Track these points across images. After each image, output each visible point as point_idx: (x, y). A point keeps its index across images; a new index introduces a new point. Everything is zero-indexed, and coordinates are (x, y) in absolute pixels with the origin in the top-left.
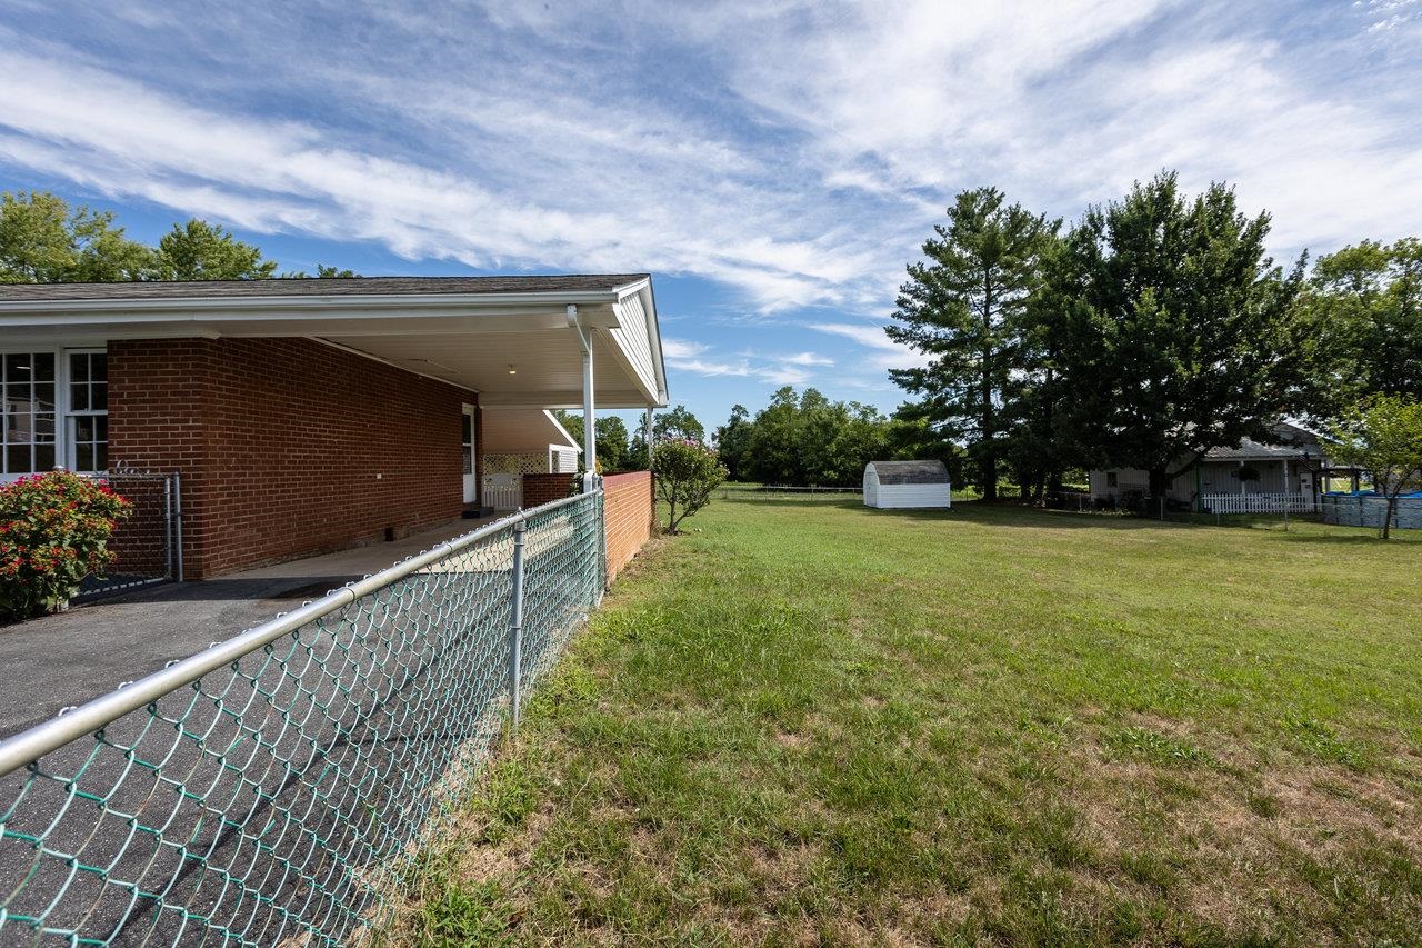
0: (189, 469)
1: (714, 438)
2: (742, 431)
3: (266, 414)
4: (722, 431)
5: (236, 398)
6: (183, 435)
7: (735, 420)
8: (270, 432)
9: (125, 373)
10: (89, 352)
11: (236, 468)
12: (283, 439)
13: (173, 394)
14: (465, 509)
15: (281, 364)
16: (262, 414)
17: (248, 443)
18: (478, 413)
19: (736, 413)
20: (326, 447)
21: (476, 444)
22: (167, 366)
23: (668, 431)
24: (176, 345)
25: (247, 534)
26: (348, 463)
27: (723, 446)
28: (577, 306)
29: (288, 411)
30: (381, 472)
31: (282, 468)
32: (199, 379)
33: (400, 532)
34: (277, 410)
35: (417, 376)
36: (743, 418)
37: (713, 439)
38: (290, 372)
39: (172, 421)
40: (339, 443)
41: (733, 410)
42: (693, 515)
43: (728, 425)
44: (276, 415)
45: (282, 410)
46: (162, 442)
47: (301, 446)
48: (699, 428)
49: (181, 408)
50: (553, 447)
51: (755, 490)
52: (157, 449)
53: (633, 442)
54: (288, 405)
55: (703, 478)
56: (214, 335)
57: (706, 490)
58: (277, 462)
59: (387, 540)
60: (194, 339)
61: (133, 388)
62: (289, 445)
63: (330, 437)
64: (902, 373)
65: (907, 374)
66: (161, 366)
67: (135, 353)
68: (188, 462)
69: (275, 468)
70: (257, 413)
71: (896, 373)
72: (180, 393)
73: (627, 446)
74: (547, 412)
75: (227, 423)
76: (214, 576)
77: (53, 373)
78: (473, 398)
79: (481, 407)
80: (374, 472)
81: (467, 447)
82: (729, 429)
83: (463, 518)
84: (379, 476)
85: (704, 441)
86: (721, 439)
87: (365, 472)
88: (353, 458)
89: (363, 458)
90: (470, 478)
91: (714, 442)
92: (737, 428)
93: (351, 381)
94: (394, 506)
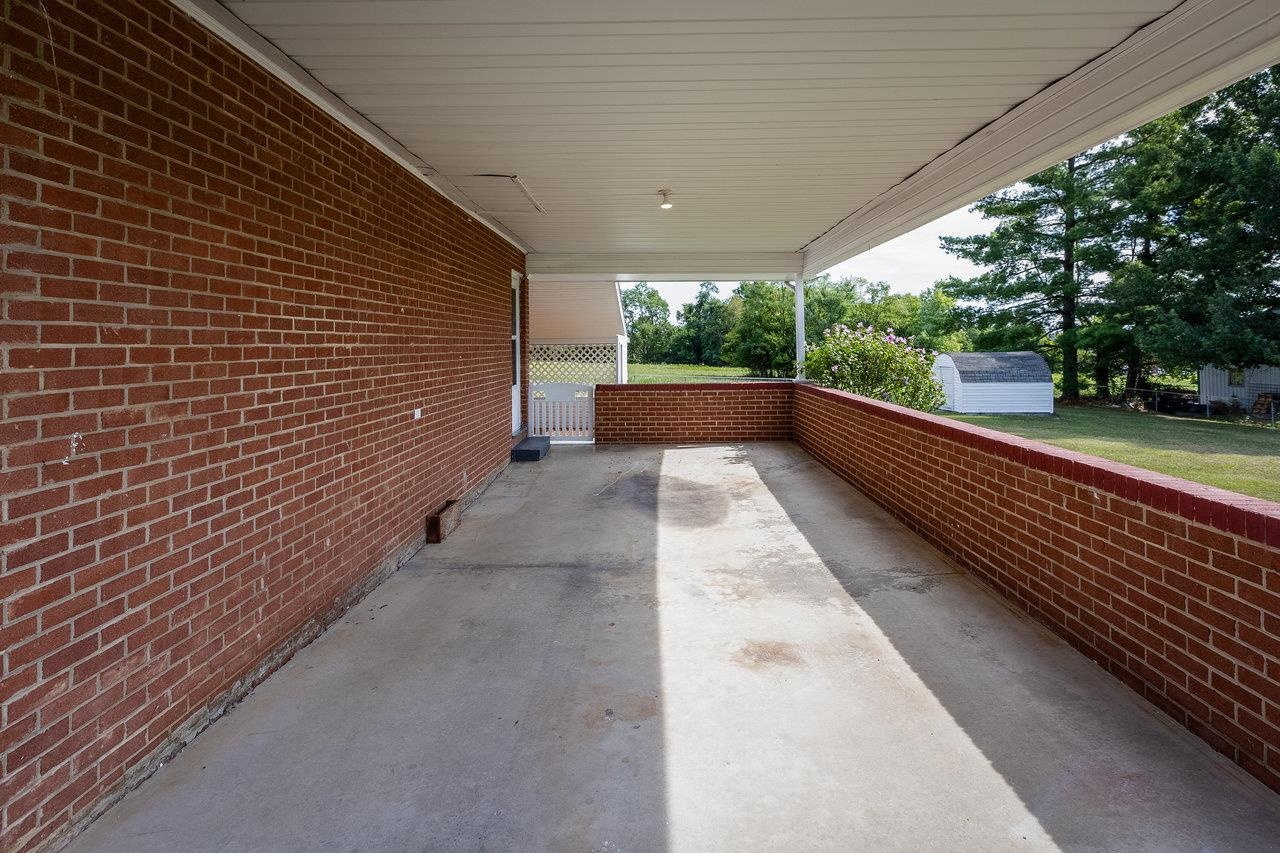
1: (679, 315)
2: (713, 309)
3: (189, 283)
4: (689, 309)
5: (85, 225)
7: (703, 298)
8: (199, 337)
11: (80, 468)
12: (234, 354)
14: (515, 445)
15: (232, 140)
16: (178, 281)
17: (129, 376)
18: (524, 283)
19: (704, 289)
20: (331, 364)
21: (521, 337)
23: (630, 308)
25: (120, 676)
26: (371, 394)
27: (690, 326)
29: (248, 276)
30: (420, 404)
31: (235, 435)
34: (220, 270)
35: (466, 216)
36: (713, 294)
37: (678, 318)
38: (256, 168)
40: (355, 351)
43: (695, 302)
44: (217, 286)
45: (233, 272)
47: (277, 367)
48: (665, 305)
50: (620, 340)
54: (249, 259)
58: (219, 421)
59: (431, 543)
62: (251, 369)
63: (338, 340)
64: (958, 241)
65: (967, 242)
69: (212, 439)
70: (159, 279)
71: (950, 241)
75: (47, 312)
78: (520, 261)
79: (530, 277)
80: (411, 407)
81: (514, 341)
82: (696, 307)
83: (512, 460)
84: (418, 414)
85: (669, 320)
86: (687, 318)
87: (397, 410)
88: (378, 382)
89: (392, 380)
90: (516, 391)
91: (680, 321)
92: (706, 306)
93: (377, 211)
94: (439, 467)
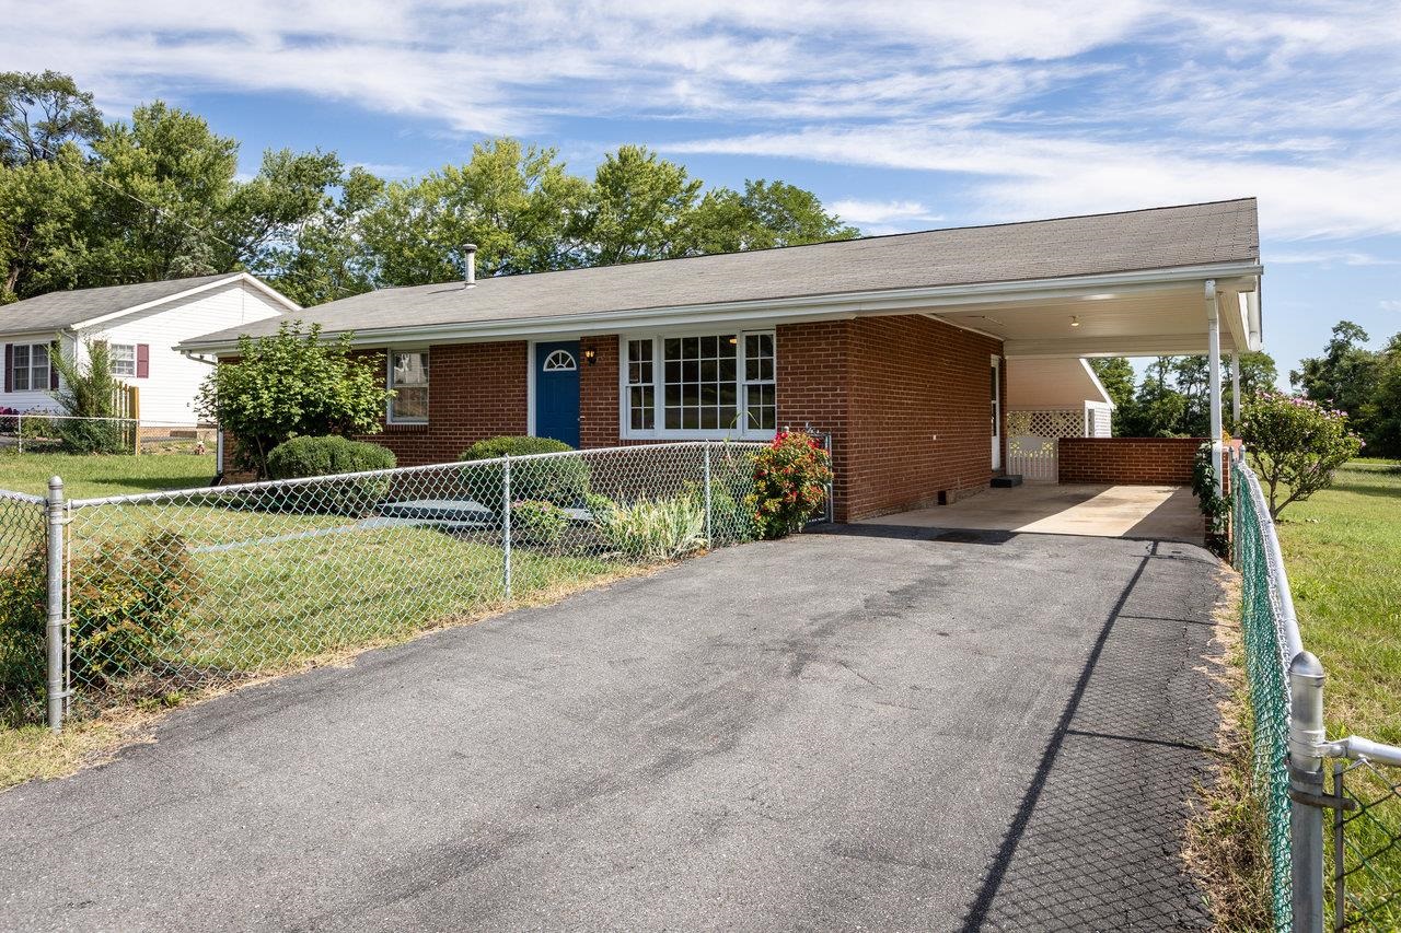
0: (838, 430)
1: (1294, 378)
2: (1355, 367)
4: (1313, 367)
5: (861, 368)
6: (832, 401)
7: (1338, 349)
8: (876, 397)
9: (789, 351)
10: (759, 333)
12: (883, 402)
13: (825, 367)
14: (994, 476)
18: (1002, 363)
19: (1341, 336)
20: (904, 409)
21: (1000, 402)
22: (820, 344)
24: (828, 327)
27: (1312, 391)
28: (1216, 279)
30: (935, 433)
31: (882, 429)
32: (845, 355)
33: (950, 497)
36: (1356, 344)
37: (1294, 382)
39: (824, 390)
40: (911, 404)
41: (1336, 330)
42: (1304, 499)
43: (1324, 356)
46: (816, 407)
49: (830, 378)
50: (1089, 405)
51: (1383, 472)
52: (812, 413)
53: (1144, 387)
55: (1321, 451)
56: (853, 317)
57: (1325, 469)
58: (880, 424)
59: (940, 504)
60: (842, 321)
61: (794, 363)
62: (886, 407)
63: (906, 399)
66: (816, 344)
67: (797, 334)
68: (836, 424)
69: (879, 429)
72: (831, 367)
73: (1131, 392)
74: (1084, 362)
75: (857, 390)
76: (855, 519)
77: (735, 351)
78: (998, 347)
79: (1007, 358)
80: (931, 433)
81: (994, 405)
82: (1326, 363)
83: (992, 486)
84: (935, 438)
85: (1275, 384)
86: (1308, 383)
87: (926, 433)
88: (920, 419)
89: (924, 419)
90: (995, 442)
91: (1295, 387)
92: (1344, 363)
93: (919, 342)
94: (943, 469)
